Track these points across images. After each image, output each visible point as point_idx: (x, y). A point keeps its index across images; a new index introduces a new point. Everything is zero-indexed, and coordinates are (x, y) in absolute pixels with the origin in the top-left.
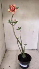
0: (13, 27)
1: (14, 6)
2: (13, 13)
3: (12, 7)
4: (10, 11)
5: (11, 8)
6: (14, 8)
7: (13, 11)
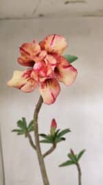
0: (42, 163)
1: (58, 44)
2: (46, 93)
3: (44, 53)
4: (24, 81)
5: (32, 63)
6: (54, 61)
7: (48, 81)
